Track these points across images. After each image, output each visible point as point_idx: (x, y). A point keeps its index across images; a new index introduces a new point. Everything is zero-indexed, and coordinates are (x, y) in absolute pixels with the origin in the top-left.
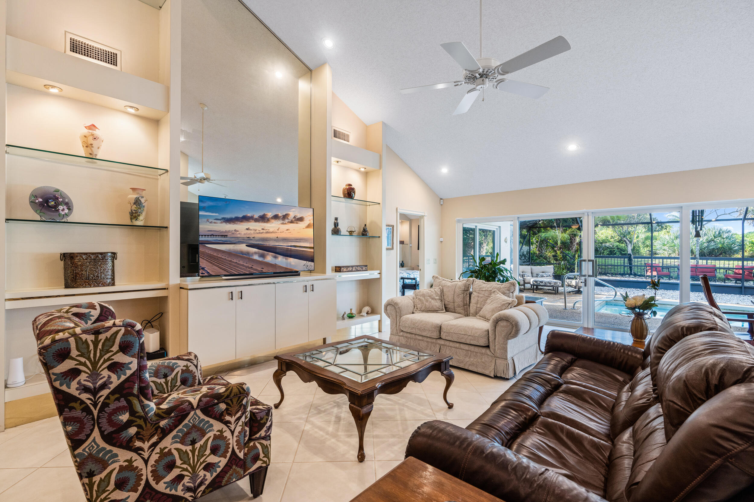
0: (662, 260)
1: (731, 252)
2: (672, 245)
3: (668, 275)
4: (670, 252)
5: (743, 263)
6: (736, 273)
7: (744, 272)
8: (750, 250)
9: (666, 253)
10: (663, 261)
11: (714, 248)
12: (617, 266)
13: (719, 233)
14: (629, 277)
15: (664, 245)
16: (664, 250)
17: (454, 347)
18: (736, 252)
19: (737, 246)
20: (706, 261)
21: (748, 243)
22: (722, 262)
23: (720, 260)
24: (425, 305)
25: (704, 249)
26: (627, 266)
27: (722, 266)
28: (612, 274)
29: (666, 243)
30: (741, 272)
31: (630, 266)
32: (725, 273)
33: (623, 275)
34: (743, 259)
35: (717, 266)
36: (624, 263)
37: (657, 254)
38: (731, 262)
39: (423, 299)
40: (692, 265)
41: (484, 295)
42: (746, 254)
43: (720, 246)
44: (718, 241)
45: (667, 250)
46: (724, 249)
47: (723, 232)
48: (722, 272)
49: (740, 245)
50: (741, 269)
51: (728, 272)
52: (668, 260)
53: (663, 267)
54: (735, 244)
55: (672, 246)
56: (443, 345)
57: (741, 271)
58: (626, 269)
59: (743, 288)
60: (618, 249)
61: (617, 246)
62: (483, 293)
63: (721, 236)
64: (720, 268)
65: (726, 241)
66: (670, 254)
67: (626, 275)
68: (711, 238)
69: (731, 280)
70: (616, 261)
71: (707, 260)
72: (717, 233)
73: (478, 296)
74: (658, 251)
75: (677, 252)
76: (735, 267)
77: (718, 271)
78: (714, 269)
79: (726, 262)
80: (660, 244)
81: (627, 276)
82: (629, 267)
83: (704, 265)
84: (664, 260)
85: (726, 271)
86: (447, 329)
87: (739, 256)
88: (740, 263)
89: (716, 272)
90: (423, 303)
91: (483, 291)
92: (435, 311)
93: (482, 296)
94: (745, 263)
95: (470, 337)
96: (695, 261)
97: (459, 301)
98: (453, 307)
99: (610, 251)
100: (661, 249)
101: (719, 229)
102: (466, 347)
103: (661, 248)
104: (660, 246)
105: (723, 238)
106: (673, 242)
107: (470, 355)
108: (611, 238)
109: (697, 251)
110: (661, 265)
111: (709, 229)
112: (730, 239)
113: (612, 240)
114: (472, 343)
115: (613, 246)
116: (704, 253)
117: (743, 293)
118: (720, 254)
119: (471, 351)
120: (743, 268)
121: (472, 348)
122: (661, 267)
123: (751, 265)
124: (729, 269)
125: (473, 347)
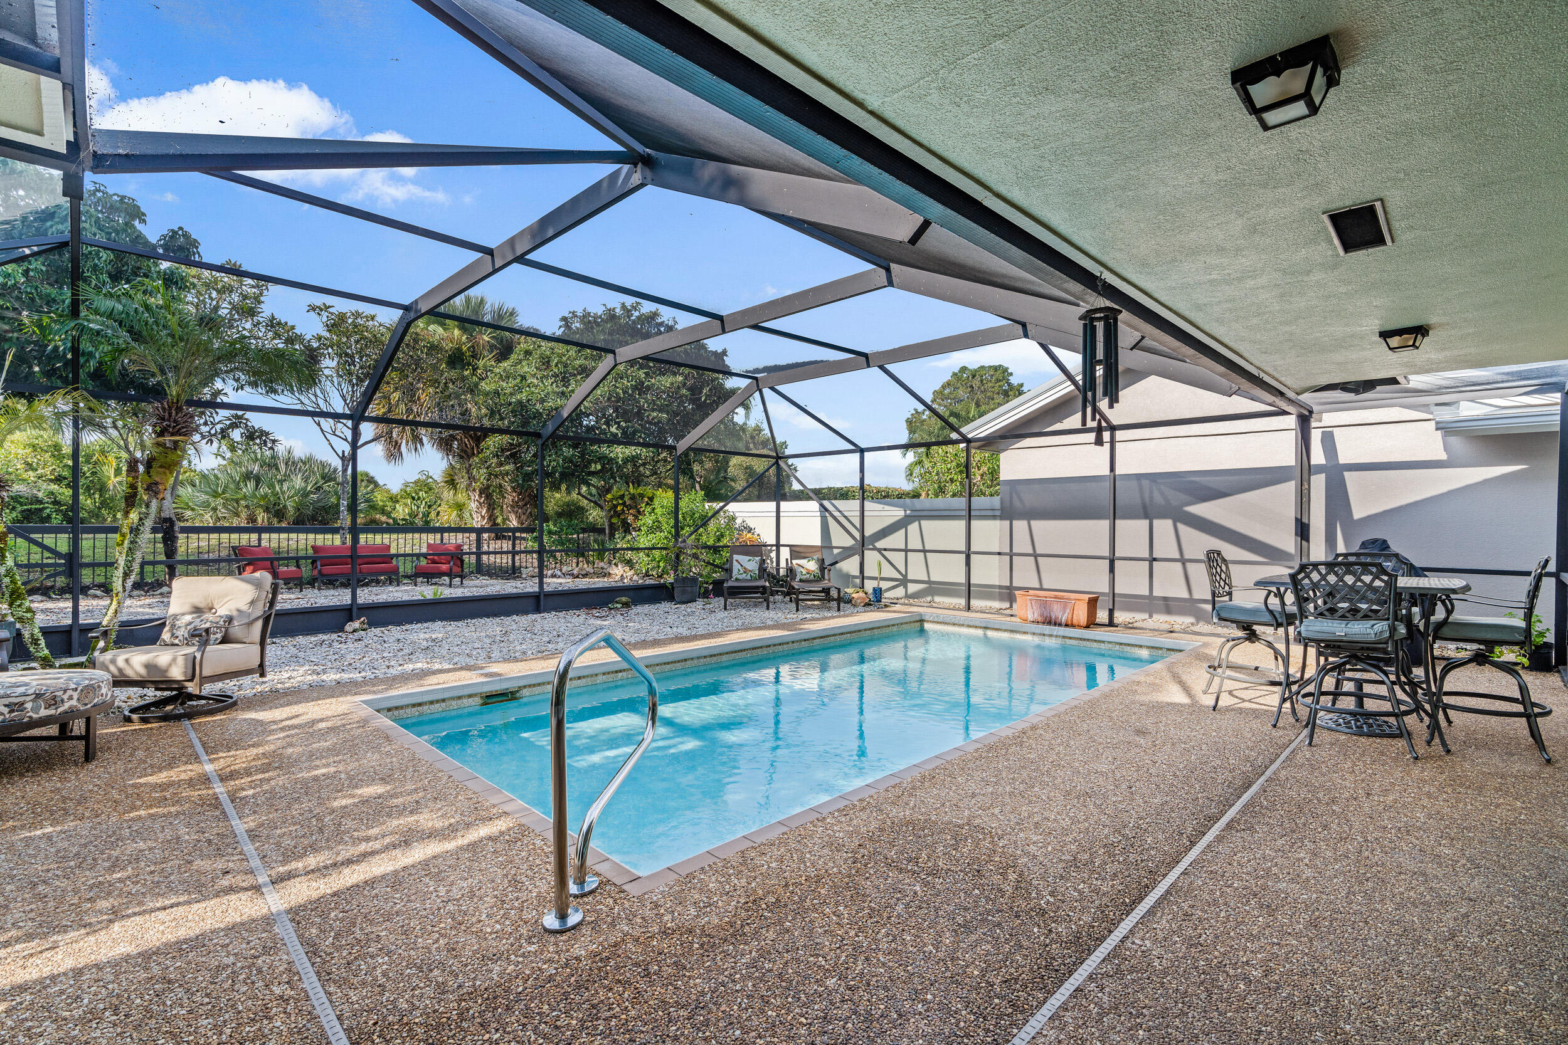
4: (226, 514)
13: (330, 470)
15: (216, 495)
29: (220, 490)
43: (334, 500)
45: (219, 508)
55: (236, 500)
60: (56, 502)
63: (334, 479)
72: (327, 470)
75: (244, 515)
105: (338, 484)
106: (238, 488)
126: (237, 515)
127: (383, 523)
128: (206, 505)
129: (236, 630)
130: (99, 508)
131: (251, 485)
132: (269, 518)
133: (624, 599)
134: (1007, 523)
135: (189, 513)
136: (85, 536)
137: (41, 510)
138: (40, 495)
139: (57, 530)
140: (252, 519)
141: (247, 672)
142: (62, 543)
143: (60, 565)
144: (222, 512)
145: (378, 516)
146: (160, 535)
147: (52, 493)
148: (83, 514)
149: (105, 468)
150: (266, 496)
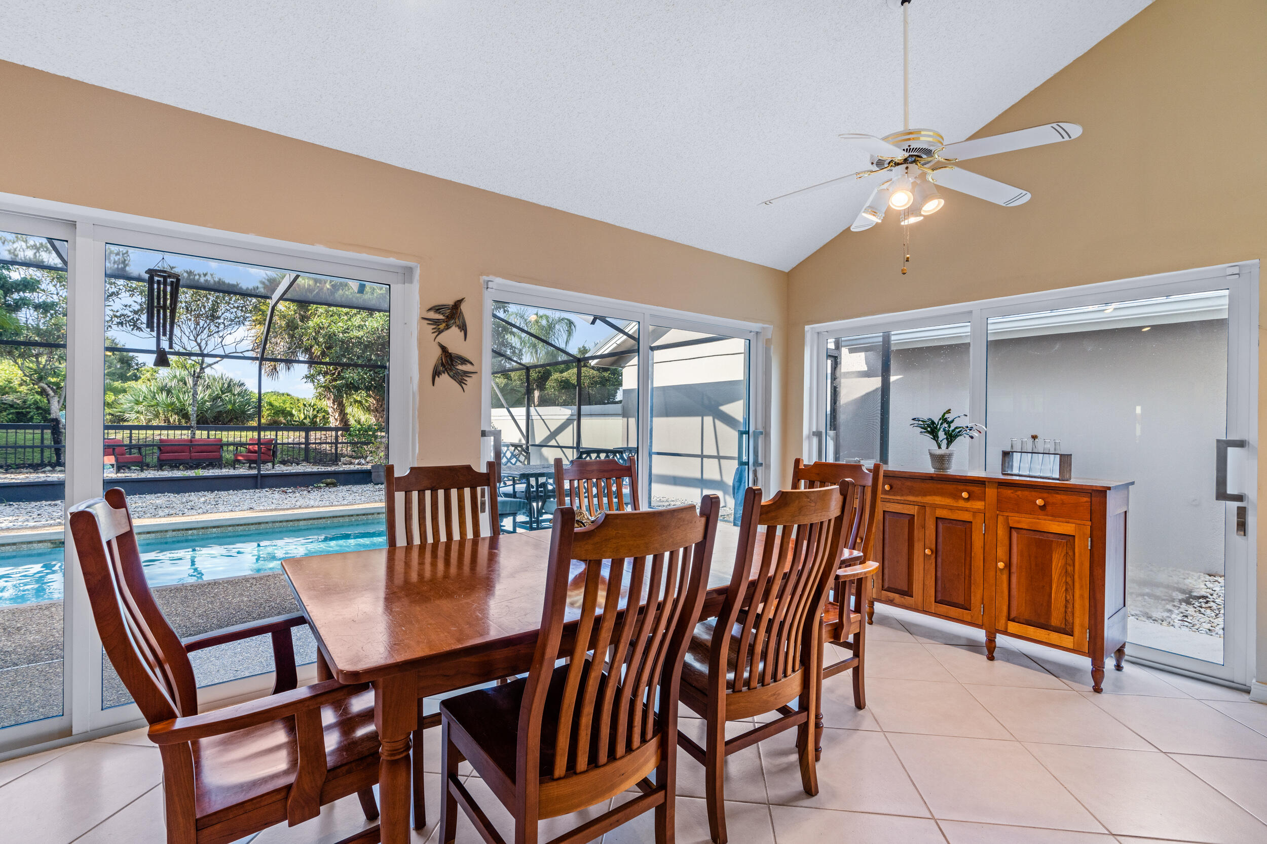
0: (128, 432)
1: (244, 417)
2: (152, 403)
3: (139, 462)
4: (150, 416)
5: (259, 435)
6: (250, 451)
7: (260, 448)
8: (268, 415)
9: (142, 417)
10: (131, 434)
11: (221, 411)
12: (25, 447)
13: (229, 385)
14: (53, 471)
15: (137, 402)
16: (138, 412)
18: (251, 417)
19: (252, 408)
20: (206, 432)
21: (266, 405)
22: (231, 433)
23: (228, 429)
25: (206, 411)
26: (49, 447)
27: (231, 439)
28: (9, 466)
29: (141, 399)
30: (256, 448)
31: (57, 446)
32: (235, 452)
33: (36, 467)
34: (260, 428)
35: (225, 440)
36: (42, 439)
37: (125, 421)
38: (244, 434)
42: (263, 421)
43: (230, 407)
44: (227, 398)
45: (144, 412)
46: (236, 412)
47: (235, 385)
48: (232, 449)
49: (255, 407)
50: (257, 444)
51: (239, 450)
52: (141, 432)
53: (131, 447)
54: (249, 406)
55: (152, 406)
57: (257, 446)
58: (47, 453)
59: (259, 477)
60: (38, 408)
61: (36, 403)
63: (230, 391)
64: (228, 444)
65: (239, 399)
66: (150, 420)
67: (46, 466)
68: (216, 393)
69: (244, 463)
70: (29, 437)
71: (208, 430)
72: (226, 385)
74: (127, 415)
75: (162, 416)
76: (248, 442)
77: (225, 448)
78: (219, 445)
79: (236, 433)
80: (130, 402)
81: (49, 468)
82: (53, 449)
83: (203, 440)
84: (133, 432)
85: (237, 448)
87: (254, 423)
88: (256, 434)
89: (221, 450)
94: (262, 433)
96: (190, 432)
99: (18, 413)
100: (132, 411)
101: (228, 380)
103: (132, 409)
104: (129, 405)
105: (234, 395)
106: (154, 398)
108: (21, 385)
109: (193, 415)
110: (127, 442)
111: (214, 379)
112: (243, 397)
113: (24, 389)
115: (25, 402)
116: (206, 418)
117: (259, 486)
118: (230, 421)
120: (259, 442)
122: (126, 446)
123: (269, 437)
124: (241, 444)
126: (157, 416)
128: (130, 410)
131: (163, 396)
132: (179, 420)
133: (329, 480)
134: (626, 419)
140: (167, 420)
144: (147, 414)
150: (173, 403)
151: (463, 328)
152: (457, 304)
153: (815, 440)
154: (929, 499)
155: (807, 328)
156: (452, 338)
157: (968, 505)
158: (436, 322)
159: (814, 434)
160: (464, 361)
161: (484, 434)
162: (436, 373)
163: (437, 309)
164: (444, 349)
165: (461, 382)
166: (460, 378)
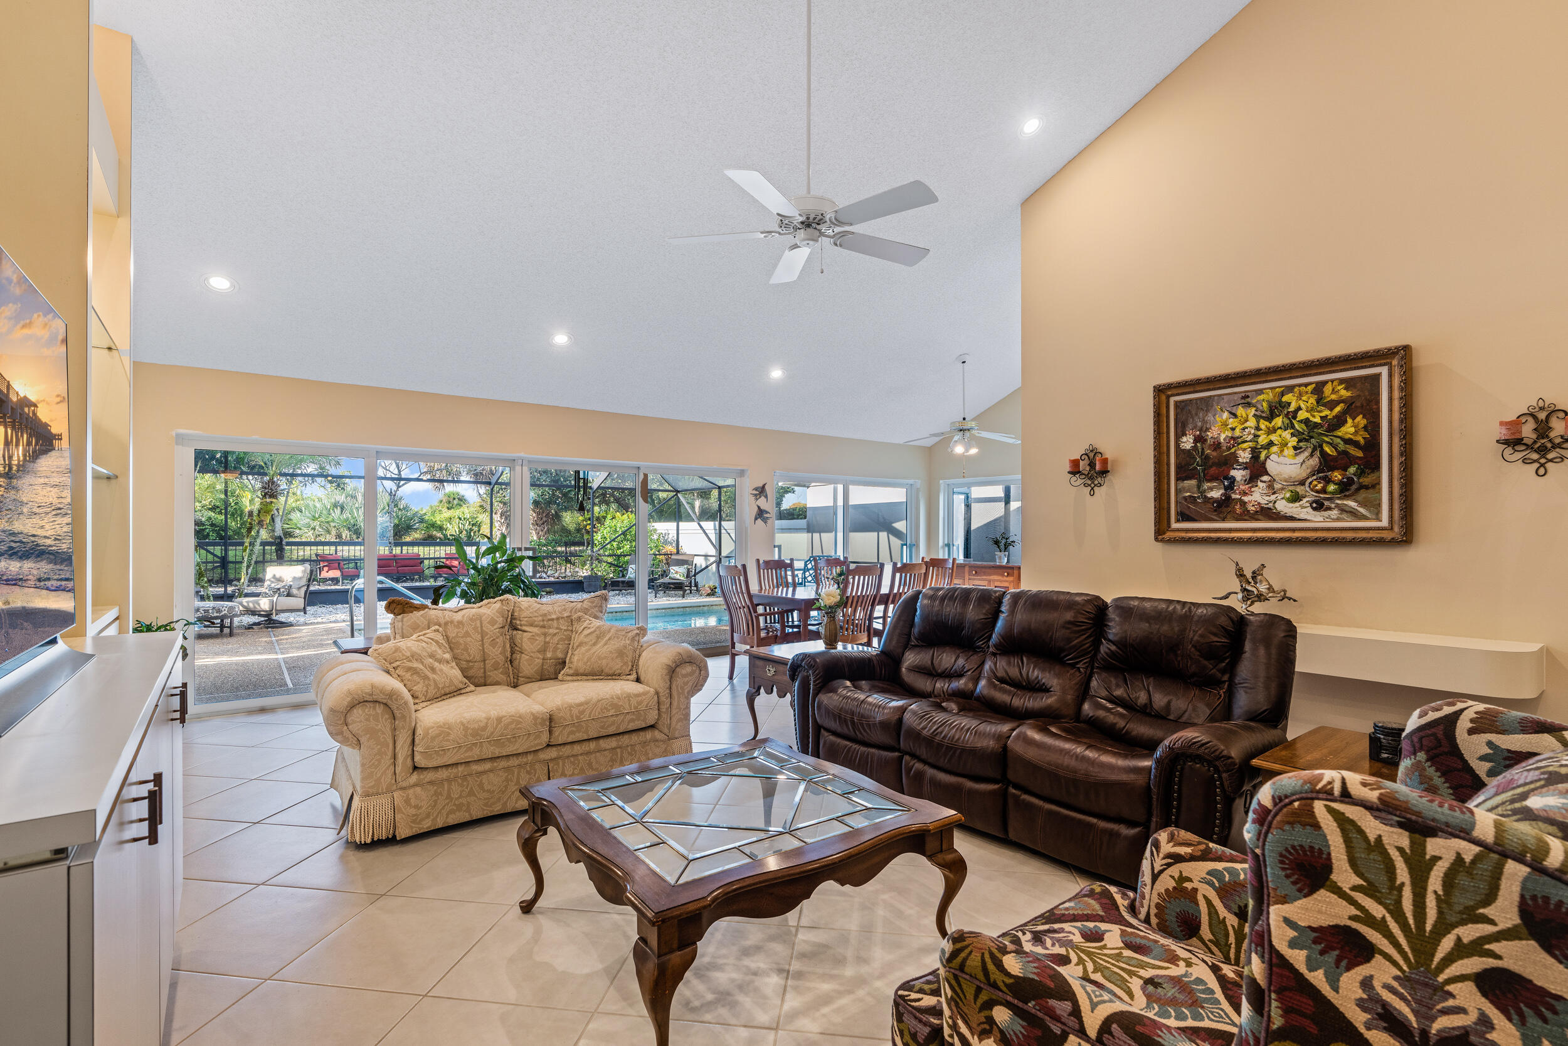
17: (581, 754)
24: (434, 680)
39: (421, 666)
40: (379, 556)
41: (557, 628)
56: (551, 760)
60: (212, 525)
62: (555, 624)
73: (545, 635)
80: (308, 518)
83: (387, 556)
86: (572, 716)
90: (426, 678)
91: (552, 620)
92: (457, 692)
93: (556, 631)
95: (629, 717)
97: (496, 653)
98: (481, 673)
100: (305, 527)
102: (612, 743)
104: (306, 521)
106: (331, 514)
107: (622, 757)
114: (631, 727)
119: (620, 747)
121: (625, 740)
125: (626, 737)
126: (329, 532)
127: (437, 538)
128: (308, 526)
129: (294, 591)
130: (240, 528)
131: (338, 511)
133: (548, 589)
134: (810, 535)
135: (298, 531)
136: (231, 548)
137: (204, 530)
138: (203, 519)
139: (214, 544)
140: (339, 536)
141: (298, 610)
142: (218, 550)
143: (217, 562)
144: (319, 530)
145: (435, 533)
146: (274, 548)
147: (210, 518)
148: (230, 533)
149: (244, 500)
150: (347, 519)
151: (766, 497)
152: (764, 486)
153: (947, 549)
154: (992, 577)
155: (941, 481)
156: (762, 502)
157: (1008, 579)
158: (755, 495)
159: (946, 545)
160: (767, 512)
161: (775, 547)
162: (756, 519)
163: (756, 489)
164: (759, 507)
165: (765, 523)
166: (765, 520)
